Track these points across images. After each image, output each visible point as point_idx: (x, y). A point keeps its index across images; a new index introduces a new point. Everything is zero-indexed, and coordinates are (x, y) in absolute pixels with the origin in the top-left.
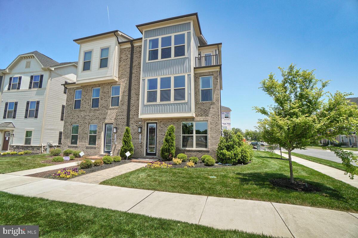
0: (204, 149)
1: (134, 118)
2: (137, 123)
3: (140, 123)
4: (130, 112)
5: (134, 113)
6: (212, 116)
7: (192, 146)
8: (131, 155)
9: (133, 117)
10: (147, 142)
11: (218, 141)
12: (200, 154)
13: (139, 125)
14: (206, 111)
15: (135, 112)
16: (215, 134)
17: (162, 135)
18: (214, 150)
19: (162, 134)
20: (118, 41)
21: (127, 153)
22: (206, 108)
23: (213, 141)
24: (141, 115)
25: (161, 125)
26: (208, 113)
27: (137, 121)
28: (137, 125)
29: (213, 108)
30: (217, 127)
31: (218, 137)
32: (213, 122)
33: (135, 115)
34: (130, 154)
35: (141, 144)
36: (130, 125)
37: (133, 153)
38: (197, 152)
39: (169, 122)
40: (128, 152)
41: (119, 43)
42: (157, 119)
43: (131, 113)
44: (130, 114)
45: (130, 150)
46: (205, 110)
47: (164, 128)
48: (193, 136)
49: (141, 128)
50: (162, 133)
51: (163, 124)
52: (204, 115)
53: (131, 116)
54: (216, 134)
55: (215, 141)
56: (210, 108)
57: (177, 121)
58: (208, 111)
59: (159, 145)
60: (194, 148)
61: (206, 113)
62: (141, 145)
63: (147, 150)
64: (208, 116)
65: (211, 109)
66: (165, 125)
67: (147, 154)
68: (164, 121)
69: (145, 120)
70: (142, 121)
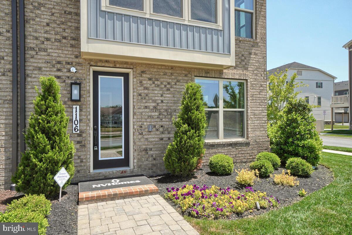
0: (240, 140)
1: (45, 50)
2: (59, 70)
3: (73, 70)
4: (27, 25)
5: (46, 32)
6: (253, 71)
7: (217, 137)
9: (43, 46)
10: (95, 130)
11: (264, 122)
12: (234, 150)
13: (68, 74)
14: (243, 58)
15: (48, 28)
16: (258, 109)
17: (147, 110)
18: (258, 140)
19: (146, 107)
21: (58, 175)
22: (243, 53)
23: (256, 122)
24: (88, 43)
25: (144, 82)
26: (248, 63)
27: (59, 62)
28: (59, 74)
29: (256, 54)
30: (261, 93)
31: (263, 114)
32: (255, 83)
33: (48, 39)
34: (68, 176)
35: (80, 135)
36: (28, 72)
37: (74, 168)
38: (229, 148)
39: (165, 74)
40: (63, 170)
42: (132, 64)
43: (29, 29)
44: (27, 33)
45: (66, 164)
46: (243, 55)
47: (153, 90)
48: (217, 112)
49: (79, 84)
50: (147, 104)
51: (150, 79)
52: (240, 66)
53: (30, 42)
54: (261, 109)
55: (258, 122)
56: (250, 54)
57: (186, 76)
58: (247, 58)
59: (140, 136)
60: (222, 140)
61: (244, 63)
62: (79, 139)
63: (96, 153)
64: (246, 69)
65: (252, 56)
66: (156, 82)
67: (98, 164)
68: (152, 70)
69: (92, 63)
70: (79, 64)
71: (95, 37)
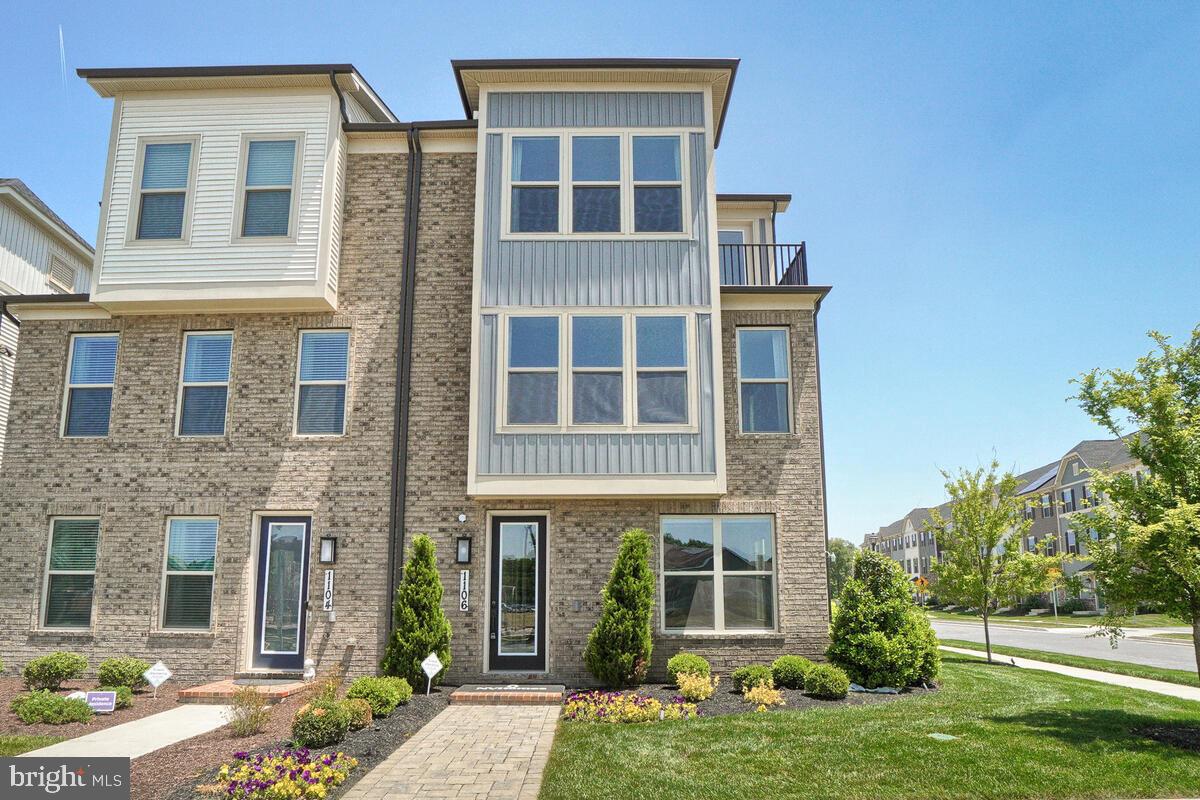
0: (761, 632)
1: (428, 493)
2: (444, 520)
3: (462, 518)
4: (409, 463)
5: (431, 469)
6: (790, 496)
7: (710, 624)
8: (441, 672)
9: (426, 488)
10: (494, 608)
11: (818, 597)
12: (746, 651)
13: (455, 525)
14: (764, 472)
15: (433, 463)
16: (803, 571)
17: (573, 576)
18: (804, 636)
19: (571, 570)
20: (345, 118)
21: (426, 661)
22: (764, 462)
23: (798, 597)
24: (476, 482)
25: (568, 530)
26: (776, 482)
27: (445, 509)
28: (444, 525)
29: (793, 462)
30: (811, 539)
31: (816, 581)
32: (796, 518)
33: (432, 478)
34: (440, 667)
35: (469, 614)
36: (407, 525)
37: (450, 658)
38: (734, 647)
39: (604, 514)
40: (433, 657)
41: (347, 127)
42: (548, 502)
43: (411, 468)
44: (408, 474)
45: (438, 648)
46: (764, 467)
47: (583, 542)
48: (711, 578)
49: (470, 540)
50: (571, 567)
51: (577, 525)
52: (758, 488)
53: (412, 485)
54: (810, 570)
55: (804, 597)
56: (782, 462)
57: (643, 514)
58: (774, 472)
59: (560, 620)
60: (720, 630)
61: (767, 482)
62: (467, 620)
63: (493, 644)
64: (773, 493)
65: (785, 467)
66: (588, 529)
67: (497, 662)
68: (581, 508)
69: (489, 506)
70: (471, 509)
71: (486, 474)
